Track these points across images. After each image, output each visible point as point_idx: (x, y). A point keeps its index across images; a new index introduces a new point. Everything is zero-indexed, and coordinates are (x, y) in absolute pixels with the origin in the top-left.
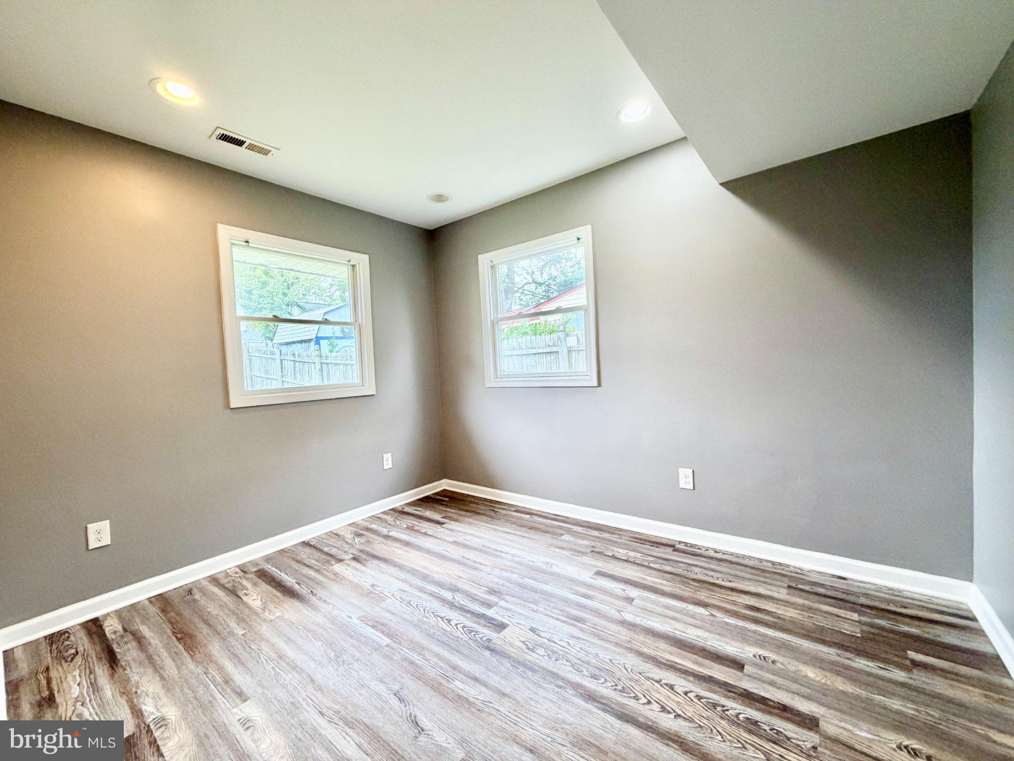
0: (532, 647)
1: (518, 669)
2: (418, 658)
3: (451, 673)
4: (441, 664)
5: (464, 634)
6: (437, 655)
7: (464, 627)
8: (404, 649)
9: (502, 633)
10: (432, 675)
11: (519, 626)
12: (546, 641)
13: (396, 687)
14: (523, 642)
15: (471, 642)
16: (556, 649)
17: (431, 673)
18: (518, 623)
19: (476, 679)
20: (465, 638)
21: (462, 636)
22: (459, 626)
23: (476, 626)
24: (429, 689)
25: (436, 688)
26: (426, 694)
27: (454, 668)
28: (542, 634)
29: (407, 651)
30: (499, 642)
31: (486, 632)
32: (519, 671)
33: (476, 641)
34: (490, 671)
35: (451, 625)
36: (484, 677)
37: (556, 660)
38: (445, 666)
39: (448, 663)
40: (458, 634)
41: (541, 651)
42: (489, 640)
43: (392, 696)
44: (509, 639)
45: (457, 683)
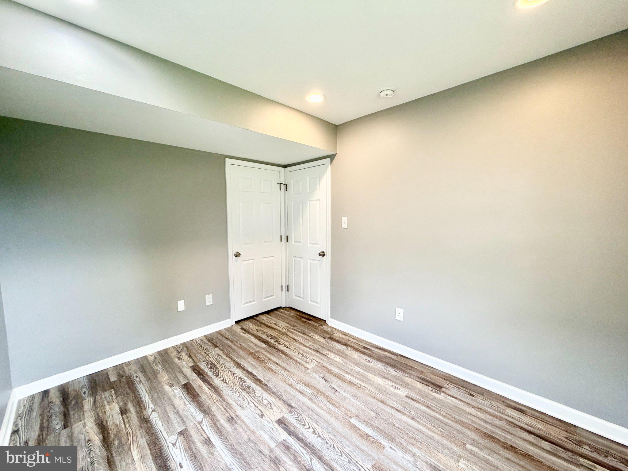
0: (269, 405)
1: (280, 395)
2: (331, 407)
3: (313, 397)
4: (318, 402)
5: (305, 420)
6: (320, 407)
7: (304, 425)
8: (340, 413)
9: (282, 416)
10: (321, 397)
11: (269, 420)
12: (259, 408)
13: (337, 393)
14: (272, 408)
15: (301, 412)
16: (257, 402)
17: (322, 398)
18: (269, 423)
19: (301, 393)
20: (304, 416)
21: (306, 418)
22: (307, 427)
23: (297, 425)
24: (322, 391)
25: (319, 391)
26: (323, 390)
27: (311, 399)
28: (258, 412)
29: (338, 412)
30: (284, 410)
31: (291, 418)
32: (280, 394)
33: (298, 413)
34: (294, 396)
35: (313, 428)
36: (297, 393)
37: (260, 396)
38: (316, 401)
39: (314, 402)
40: (308, 420)
41: (265, 402)
42: (290, 412)
43: (337, 390)
44: (279, 412)
45: (309, 392)
